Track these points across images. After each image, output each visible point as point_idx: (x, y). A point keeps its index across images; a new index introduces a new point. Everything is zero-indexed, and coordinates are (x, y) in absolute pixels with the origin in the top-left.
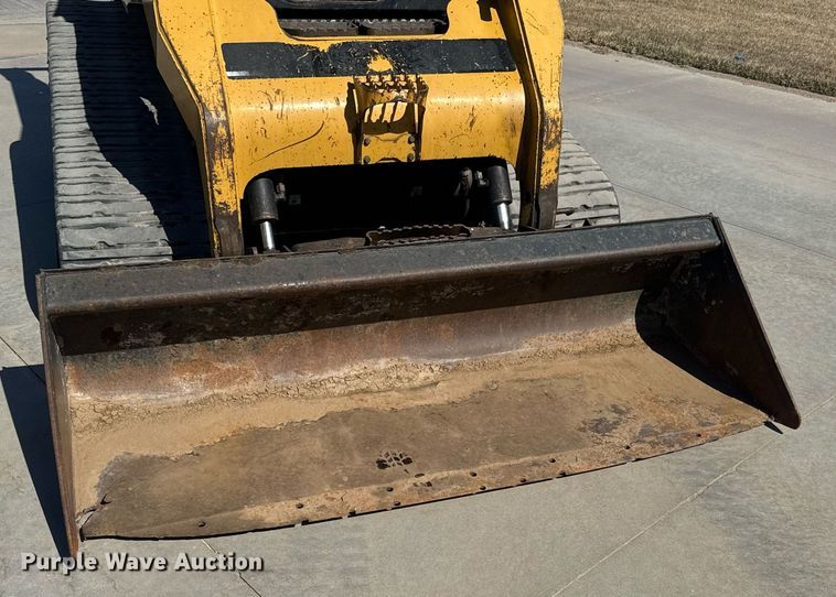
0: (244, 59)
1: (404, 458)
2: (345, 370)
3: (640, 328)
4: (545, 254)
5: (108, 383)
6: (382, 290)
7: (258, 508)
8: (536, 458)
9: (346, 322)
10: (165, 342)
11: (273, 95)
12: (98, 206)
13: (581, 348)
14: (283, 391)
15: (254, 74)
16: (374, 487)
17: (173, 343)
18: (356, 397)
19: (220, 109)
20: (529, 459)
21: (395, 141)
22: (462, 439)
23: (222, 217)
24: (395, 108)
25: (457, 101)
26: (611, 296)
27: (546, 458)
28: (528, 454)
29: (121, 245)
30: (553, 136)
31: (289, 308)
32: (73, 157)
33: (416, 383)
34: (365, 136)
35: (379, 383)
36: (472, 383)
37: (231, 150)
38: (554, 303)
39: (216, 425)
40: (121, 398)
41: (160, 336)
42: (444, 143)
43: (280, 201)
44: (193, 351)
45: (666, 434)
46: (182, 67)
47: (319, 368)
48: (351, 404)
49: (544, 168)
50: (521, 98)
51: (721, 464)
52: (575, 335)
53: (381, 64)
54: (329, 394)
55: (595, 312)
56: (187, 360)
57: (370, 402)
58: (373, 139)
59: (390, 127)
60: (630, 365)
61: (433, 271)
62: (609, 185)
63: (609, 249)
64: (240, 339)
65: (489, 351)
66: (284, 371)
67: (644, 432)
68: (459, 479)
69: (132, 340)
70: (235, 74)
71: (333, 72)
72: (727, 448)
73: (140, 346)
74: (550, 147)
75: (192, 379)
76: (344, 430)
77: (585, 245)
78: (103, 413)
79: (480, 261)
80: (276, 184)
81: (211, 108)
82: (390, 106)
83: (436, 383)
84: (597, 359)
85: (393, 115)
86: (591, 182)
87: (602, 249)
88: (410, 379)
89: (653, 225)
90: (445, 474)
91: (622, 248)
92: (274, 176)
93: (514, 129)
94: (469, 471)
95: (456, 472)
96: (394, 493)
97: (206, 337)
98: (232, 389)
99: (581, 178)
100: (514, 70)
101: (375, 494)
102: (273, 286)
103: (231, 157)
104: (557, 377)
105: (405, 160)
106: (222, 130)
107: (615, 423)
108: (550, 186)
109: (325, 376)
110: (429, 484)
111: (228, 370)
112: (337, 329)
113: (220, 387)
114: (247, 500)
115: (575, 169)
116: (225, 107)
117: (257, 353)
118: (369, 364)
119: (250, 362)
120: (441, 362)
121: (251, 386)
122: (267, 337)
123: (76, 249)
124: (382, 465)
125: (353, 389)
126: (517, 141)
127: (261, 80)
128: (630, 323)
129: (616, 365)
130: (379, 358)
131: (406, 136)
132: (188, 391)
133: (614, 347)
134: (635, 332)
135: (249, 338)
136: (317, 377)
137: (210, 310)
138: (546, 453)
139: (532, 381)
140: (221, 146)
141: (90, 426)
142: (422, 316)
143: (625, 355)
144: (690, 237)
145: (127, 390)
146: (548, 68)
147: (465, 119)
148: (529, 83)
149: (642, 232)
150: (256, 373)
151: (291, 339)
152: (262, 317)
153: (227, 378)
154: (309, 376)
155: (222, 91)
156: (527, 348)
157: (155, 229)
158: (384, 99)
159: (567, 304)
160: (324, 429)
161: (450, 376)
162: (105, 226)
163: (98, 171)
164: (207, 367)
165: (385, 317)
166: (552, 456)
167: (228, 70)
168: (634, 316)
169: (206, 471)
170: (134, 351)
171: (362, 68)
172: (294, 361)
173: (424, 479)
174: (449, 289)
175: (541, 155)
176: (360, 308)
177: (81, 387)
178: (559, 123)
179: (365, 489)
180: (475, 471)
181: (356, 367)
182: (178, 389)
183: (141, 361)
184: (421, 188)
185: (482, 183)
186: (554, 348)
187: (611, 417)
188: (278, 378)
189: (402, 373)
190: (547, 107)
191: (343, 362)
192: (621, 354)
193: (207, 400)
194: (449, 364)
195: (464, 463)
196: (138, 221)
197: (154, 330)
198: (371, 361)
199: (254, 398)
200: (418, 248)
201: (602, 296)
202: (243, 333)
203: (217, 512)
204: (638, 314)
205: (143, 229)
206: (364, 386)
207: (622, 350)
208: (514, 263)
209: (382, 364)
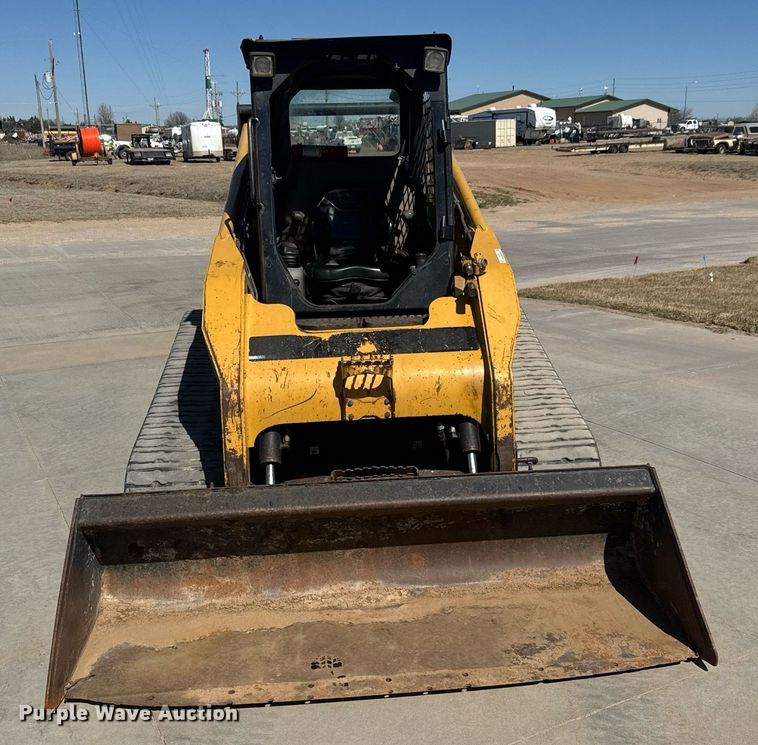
0: (266, 347)
1: (337, 662)
2: (325, 589)
3: (609, 569)
4: (483, 493)
5: (132, 589)
6: (351, 519)
7: (198, 691)
8: (452, 671)
9: (326, 547)
10: (178, 558)
11: (279, 371)
12: (161, 455)
13: (546, 584)
14: (266, 605)
15: (270, 356)
16: (299, 683)
17: (184, 559)
18: (325, 612)
19: (234, 382)
20: (445, 672)
21: (374, 403)
22: (395, 651)
23: (231, 459)
24: (374, 378)
25: (426, 373)
26: (576, 538)
27: (460, 672)
28: (445, 667)
29: (170, 484)
30: (505, 399)
31: (273, 531)
32: (158, 420)
33: (381, 604)
34: (349, 400)
35: (351, 602)
36: (433, 606)
37: (240, 411)
38: (519, 541)
39: (203, 627)
40: (140, 602)
41: (172, 552)
42: (415, 404)
43: (284, 449)
44: (200, 566)
45: (584, 661)
46: (214, 353)
47: (303, 586)
48: (317, 617)
49: (500, 424)
50: (480, 371)
51: (628, 691)
52: (542, 572)
53: (368, 347)
54: (305, 609)
55: (562, 550)
56: (195, 574)
57: (335, 616)
58: (355, 401)
59: (370, 393)
60: (588, 601)
61: (381, 503)
62: (592, 441)
63: (544, 491)
64: (237, 558)
65: (458, 580)
66: (272, 587)
67: (564, 658)
68: (374, 683)
69: (152, 554)
70: (255, 357)
71: (330, 354)
72: (643, 679)
73: (157, 560)
74: (503, 407)
75: (197, 589)
76: (300, 637)
77: (521, 486)
78: (122, 612)
79: (423, 496)
80: (283, 436)
81: (228, 381)
82: (360, 378)
83: (400, 605)
84: (557, 595)
85: (371, 385)
86: (576, 439)
87: (538, 491)
88: (378, 600)
89: (590, 472)
90: (364, 677)
91: (556, 490)
92: (281, 429)
93: (475, 393)
94: (386, 677)
95: (375, 677)
96: (313, 689)
97: (210, 555)
98: (227, 600)
99: (565, 436)
100: (477, 349)
101: (297, 688)
102: (249, 511)
103: (240, 416)
104: (511, 607)
105: (383, 417)
106: (234, 397)
107: (541, 649)
108: (506, 438)
109: (306, 593)
110: (346, 685)
111: (227, 584)
112: (319, 553)
113: (218, 598)
114: (194, 684)
115: (563, 428)
116: (238, 381)
117: (251, 571)
118: (346, 585)
119: (245, 578)
120: (411, 587)
121: (243, 599)
122: (260, 558)
123: (137, 486)
124: (315, 666)
125: (326, 606)
126: (479, 402)
127: (273, 361)
128: (599, 564)
129: (574, 601)
130: (355, 580)
131: (383, 399)
132: (192, 599)
133: (578, 585)
134: (603, 573)
135: (245, 558)
136: (299, 594)
137: (210, 531)
138: (462, 668)
139: (486, 608)
140: (233, 407)
141: (109, 621)
142: (393, 545)
143: (587, 594)
144: (625, 484)
145: (146, 595)
146: (502, 347)
147: (433, 387)
148: (486, 359)
149: (578, 477)
150: (249, 588)
151: (280, 560)
152: (253, 539)
153: (223, 591)
154: (293, 593)
155: (239, 370)
156: (493, 580)
157: (198, 472)
158: (356, 372)
159: (533, 542)
160: (284, 635)
161: (416, 600)
162: (161, 469)
163: (171, 430)
164: (210, 579)
165: (360, 544)
166: (466, 671)
167: (250, 354)
168: (602, 557)
169: (175, 661)
170: (154, 564)
171: (352, 351)
172: (281, 580)
173: (344, 680)
174: (412, 521)
175: (496, 413)
176: (335, 535)
177: (112, 591)
178: (509, 389)
179: (290, 684)
180: (390, 677)
181: (334, 587)
182: (184, 597)
183: (159, 573)
184: (421, 442)
185: (454, 436)
186: (520, 583)
187: (539, 643)
188: (267, 593)
189: (372, 594)
190: (497, 376)
191: (323, 583)
192: (585, 591)
193: (205, 607)
194: (418, 589)
195: (386, 670)
196: (187, 466)
197: (167, 547)
198: (348, 583)
199: (241, 608)
200: (372, 483)
201: (567, 537)
202: (240, 554)
203: (167, 690)
204: (607, 556)
205: (188, 472)
206: (335, 604)
207: (586, 587)
208: (454, 499)
209: (358, 586)
